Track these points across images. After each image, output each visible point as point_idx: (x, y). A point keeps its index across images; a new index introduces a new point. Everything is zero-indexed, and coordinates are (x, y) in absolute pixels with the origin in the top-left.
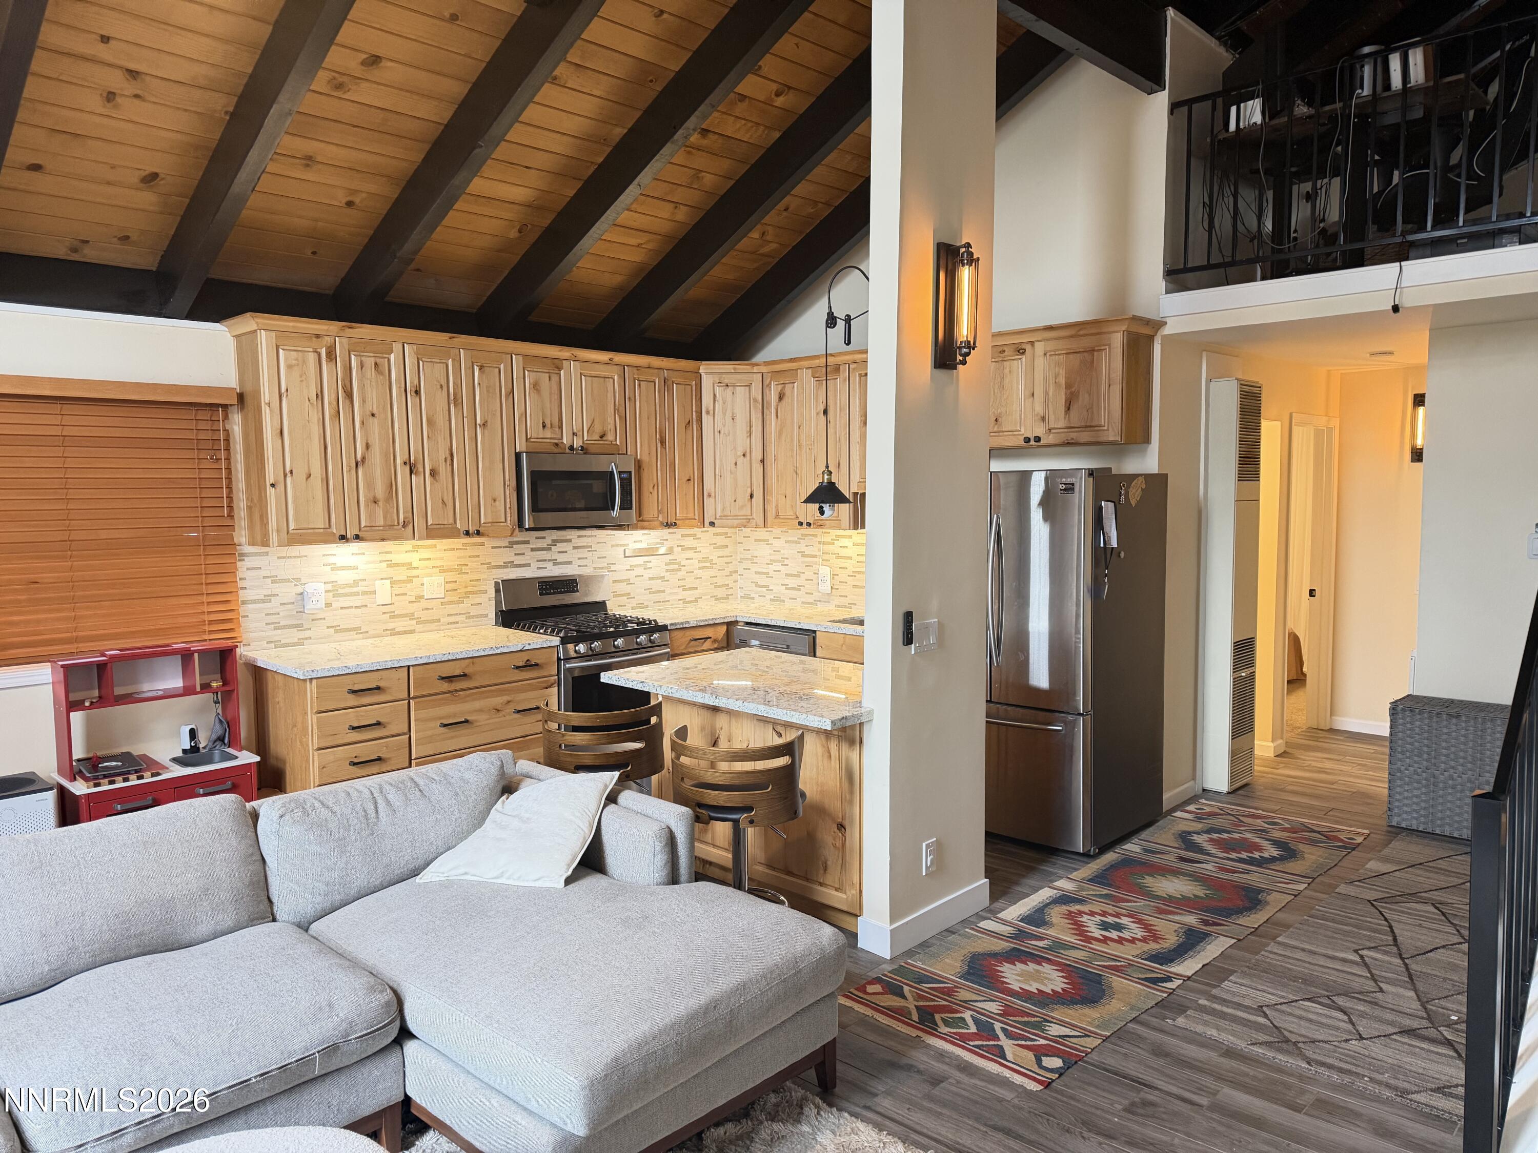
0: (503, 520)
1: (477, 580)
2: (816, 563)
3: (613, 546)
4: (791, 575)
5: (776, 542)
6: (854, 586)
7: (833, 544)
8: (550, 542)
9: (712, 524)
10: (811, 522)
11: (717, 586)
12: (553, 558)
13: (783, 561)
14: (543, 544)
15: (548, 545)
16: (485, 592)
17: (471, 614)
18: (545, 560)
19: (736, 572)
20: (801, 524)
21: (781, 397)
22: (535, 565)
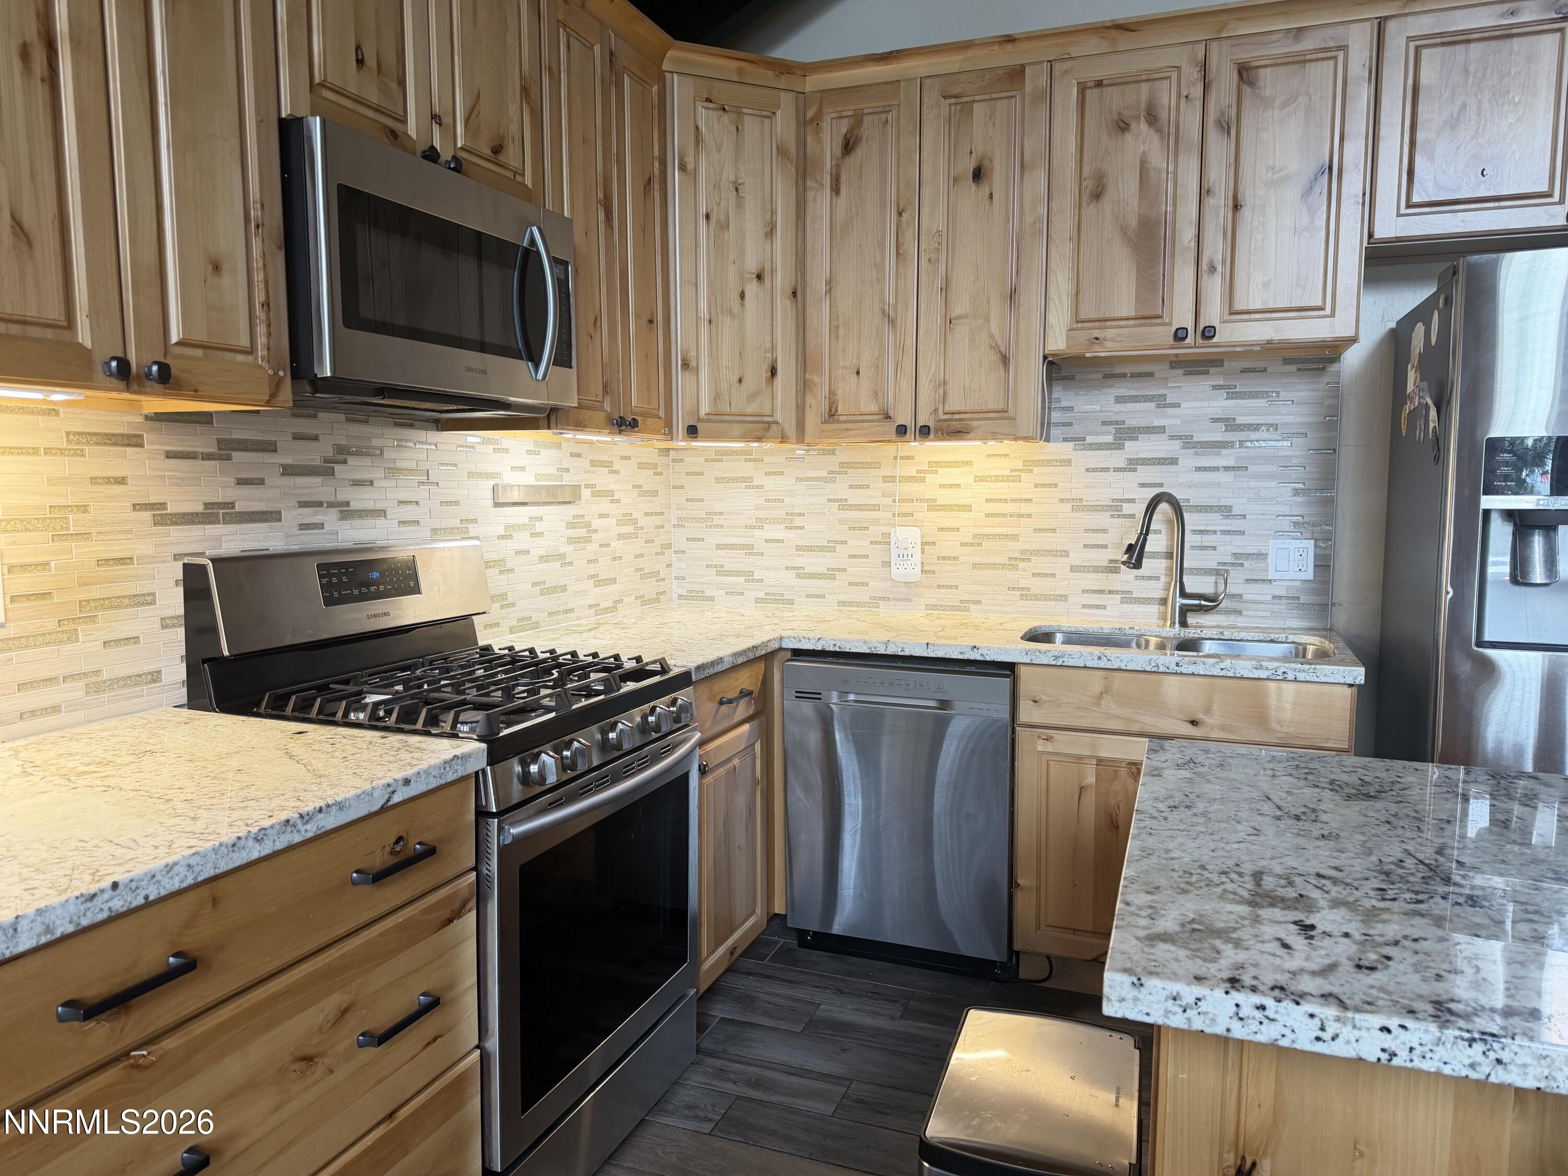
0: (244, 342)
1: (122, 561)
2: (876, 522)
3: (471, 475)
4: (810, 549)
5: (770, 483)
6: (976, 566)
7: (923, 480)
8: (329, 452)
9: (692, 431)
10: (931, 424)
11: (644, 576)
12: (341, 497)
13: (790, 520)
14: (311, 455)
15: (326, 461)
16: (148, 599)
17: (105, 675)
18: (320, 504)
19: (669, 546)
20: (902, 430)
21: (849, 146)
22: (292, 516)
